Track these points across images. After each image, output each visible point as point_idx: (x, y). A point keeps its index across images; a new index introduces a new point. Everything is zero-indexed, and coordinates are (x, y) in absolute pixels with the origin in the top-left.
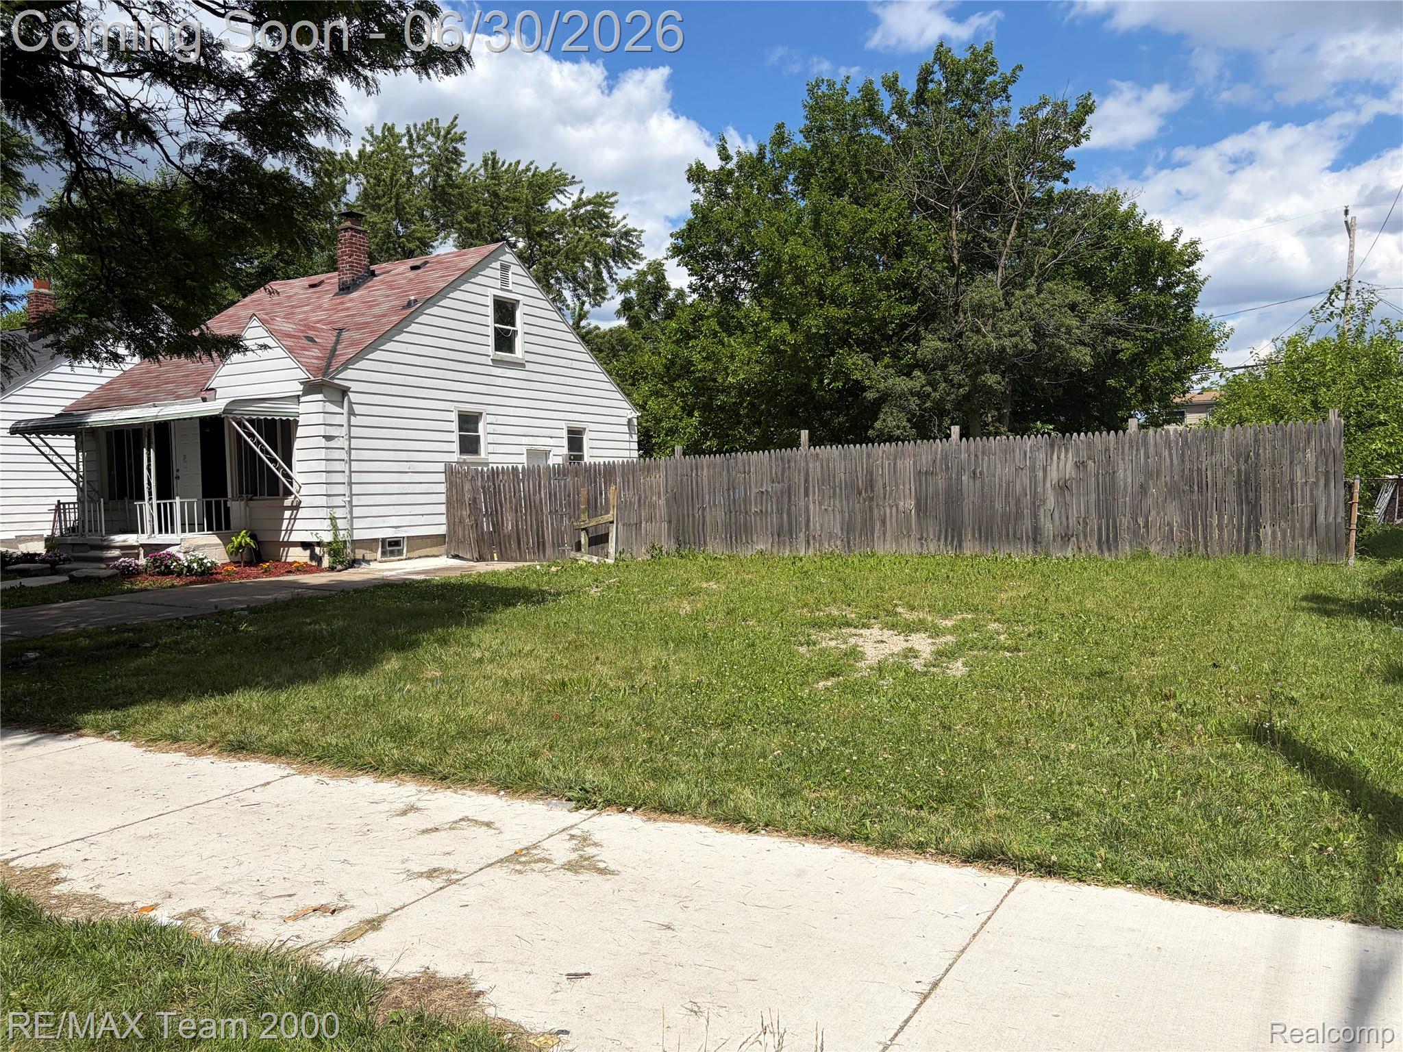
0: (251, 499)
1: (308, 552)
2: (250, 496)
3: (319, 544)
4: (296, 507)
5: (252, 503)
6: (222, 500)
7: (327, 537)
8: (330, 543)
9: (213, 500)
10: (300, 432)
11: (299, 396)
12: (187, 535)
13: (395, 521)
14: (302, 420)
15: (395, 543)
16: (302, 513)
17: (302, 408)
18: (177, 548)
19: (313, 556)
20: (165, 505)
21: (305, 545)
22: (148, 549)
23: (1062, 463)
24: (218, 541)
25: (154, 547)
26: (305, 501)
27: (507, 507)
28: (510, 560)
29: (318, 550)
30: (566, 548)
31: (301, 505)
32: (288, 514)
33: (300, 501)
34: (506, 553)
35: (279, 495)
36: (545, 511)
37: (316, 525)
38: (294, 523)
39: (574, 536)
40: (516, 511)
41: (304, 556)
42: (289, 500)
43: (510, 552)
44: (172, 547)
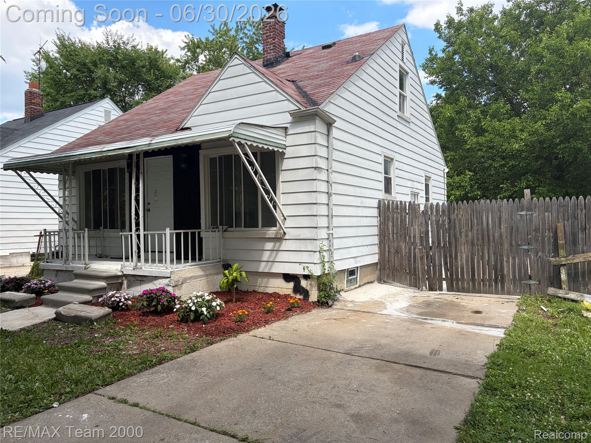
0: (225, 231)
1: (291, 285)
2: (225, 227)
3: (307, 277)
4: (279, 239)
5: (227, 234)
6: (197, 231)
7: (317, 271)
8: (319, 277)
9: (190, 231)
10: (286, 164)
11: (286, 128)
12: (175, 266)
13: (355, 252)
14: (289, 152)
15: (352, 272)
16: (286, 245)
17: (289, 141)
18: (166, 281)
19: (298, 289)
20: (153, 236)
21: (287, 277)
22: (132, 279)
24: (201, 273)
25: (139, 278)
26: (290, 233)
27: (463, 240)
28: (464, 290)
29: (304, 283)
30: (532, 282)
31: (286, 237)
32: (269, 246)
33: (285, 233)
34: (457, 284)
35: (257, 227)
36: (506, 246)
37: (305, 257)
38: (277, 255)
39: (543, 270)
40: (473, 245)
41: (286, 288)
42: (271, 232)
43: (463, 283)
44: (160, 281)
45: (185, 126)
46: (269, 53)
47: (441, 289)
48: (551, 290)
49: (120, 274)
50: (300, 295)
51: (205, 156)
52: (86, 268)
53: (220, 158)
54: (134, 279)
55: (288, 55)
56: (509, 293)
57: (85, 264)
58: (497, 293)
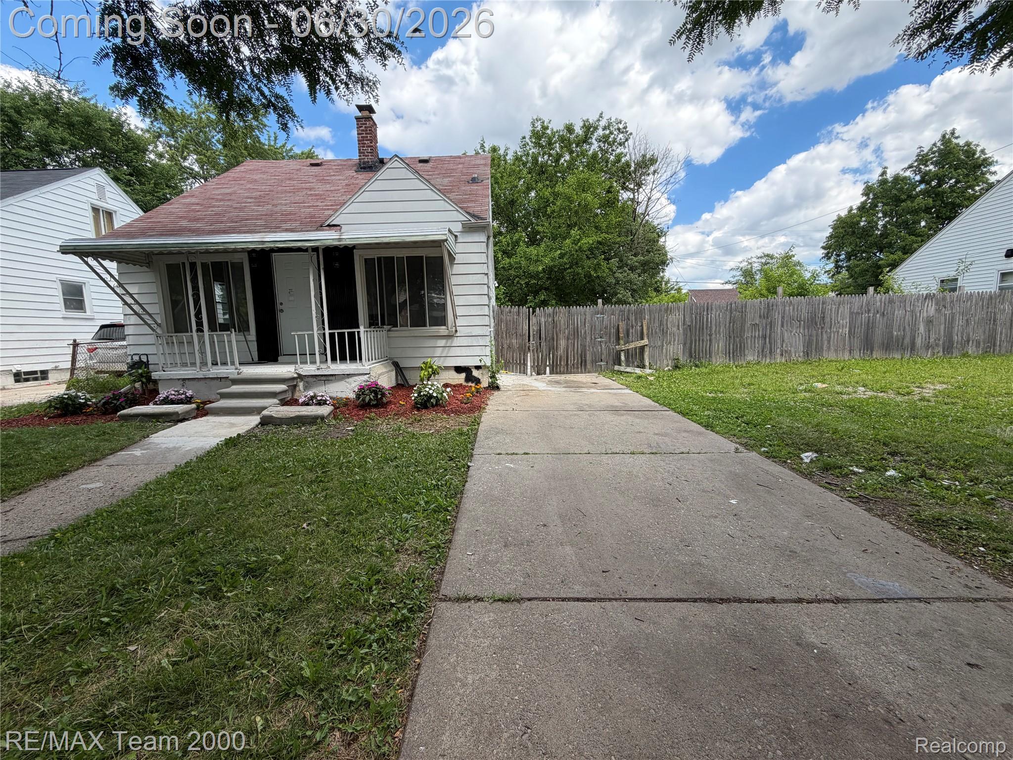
0: (389, 331)
1: (463, 375)
2: (389, 327)
3: (478, 368)
4: (451, 336)
5: (392, 334)
7: (489, 361)
8: (489, 366)
10: (456, 269)
11: (457, 236)
14: (458, 258)
16: (456, 342)
17: (460, 248)
18: (364, 377)
19: (470, 378)
20: (341, 335)
21: (459, 369)
22: (310, 379)
23: (929, 309)
24: (384, 370)
25: (323, 378)
26: (461, 331)
27: (561, 336)
28: (560, 373)
29: (475, 373)
30: (602, 363)
31: (458, 334)
32: (442, 342)
33: (456, 331)
34: (556, 368)
35: (425, 326)
36: (588, 339)
37: (477, 351)
38: (449, 350)
39: (609, 355)
40: (568, 339)
41: (461, 378)
42: (442, 330)
43: (560, 367)
44: (356, 378)
45: (333, 223)
46: (366, 156)
47: (545, 373)
48: (617, 368)
49: (296, 375)
50: (472, 383)
51: (360, 255)
52: (238, 374)
53: (379, 259)
54: (315, 379)
55: (382, 162)
56: (589, 372)
57: (236, 369)
58: (582, 373)
